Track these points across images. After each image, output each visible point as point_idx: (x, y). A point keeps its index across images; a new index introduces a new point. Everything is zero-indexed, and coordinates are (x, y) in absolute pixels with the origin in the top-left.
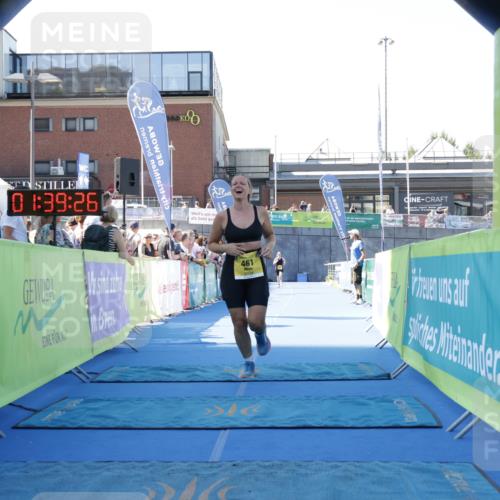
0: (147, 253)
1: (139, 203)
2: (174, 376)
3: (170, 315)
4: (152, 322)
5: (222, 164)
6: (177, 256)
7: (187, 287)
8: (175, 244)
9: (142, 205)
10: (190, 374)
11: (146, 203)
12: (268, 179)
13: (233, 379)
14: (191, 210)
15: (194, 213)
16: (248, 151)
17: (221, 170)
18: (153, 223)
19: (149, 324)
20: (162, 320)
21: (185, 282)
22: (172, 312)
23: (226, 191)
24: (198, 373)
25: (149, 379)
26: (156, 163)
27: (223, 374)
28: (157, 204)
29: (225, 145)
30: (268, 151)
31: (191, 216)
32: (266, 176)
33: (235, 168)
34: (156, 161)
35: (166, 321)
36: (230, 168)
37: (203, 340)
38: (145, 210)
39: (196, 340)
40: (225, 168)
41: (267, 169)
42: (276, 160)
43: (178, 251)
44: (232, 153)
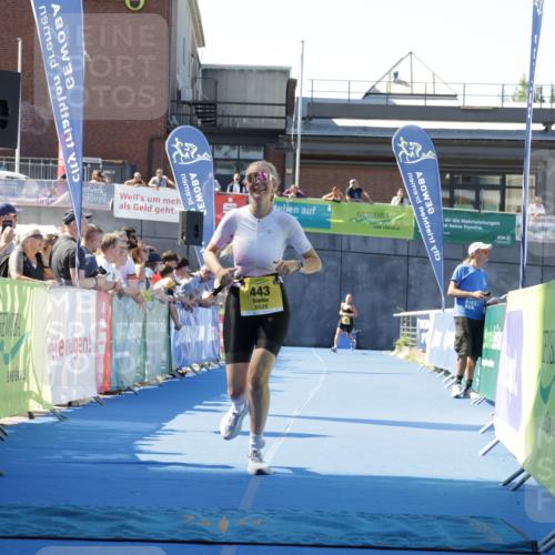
0: (27, 271)
1: (10, 168)
2: (81, 527)
3: (70, 404)
4: (31, 416)
5: (188, 96)
6: (91, 282)
7: (110, 347)
8: (87, 256)
9: (16, 174)
10: (115, 524)
11: (23, 171)
12: (283, 132)
13: (206, 538)
14: (118, 188)
15: (123, 196)
16: (243, 71)
17: (186, 109)
18: (38, 213)
19: (26, 420)
20: (53, 413)
21: (103, 337)
22: (74, 397)
23: (200, 152)
24: (131, 522)
25: (28, 532)
26: (63, 84)
27: (184, 527)
28: (50, 173)
29: (195, 55)
30: (285, 72)
31: (118, 201)
32: (280, 124)
33: (214, 104)
34: (63, 79)
35: (62, 417)
36: (204, 104)
37: (143, 457)
38: (21, 184)
39: (125, 457)
40: (194, 104)
41: (282, 111)
42: (301, 92)
43: (92, 271)
44: (211, 75)
